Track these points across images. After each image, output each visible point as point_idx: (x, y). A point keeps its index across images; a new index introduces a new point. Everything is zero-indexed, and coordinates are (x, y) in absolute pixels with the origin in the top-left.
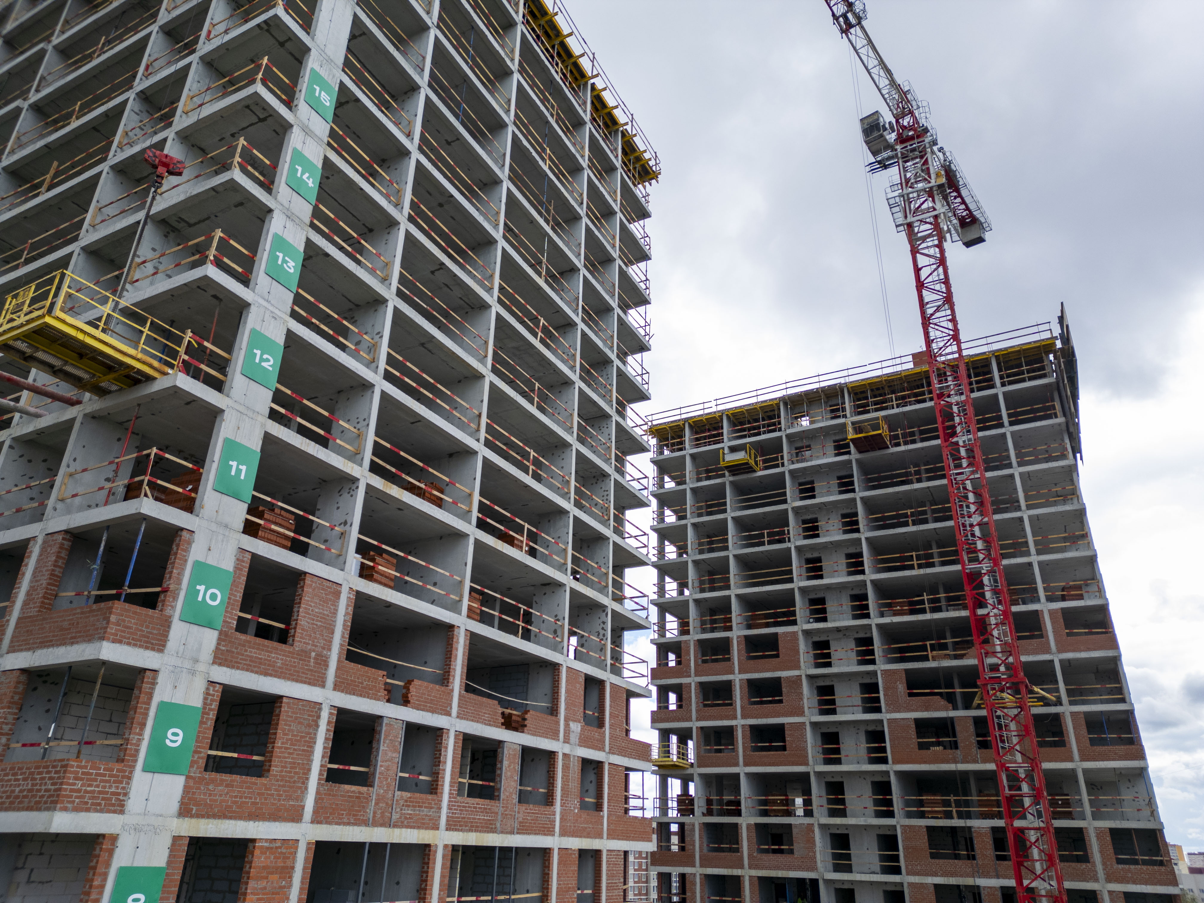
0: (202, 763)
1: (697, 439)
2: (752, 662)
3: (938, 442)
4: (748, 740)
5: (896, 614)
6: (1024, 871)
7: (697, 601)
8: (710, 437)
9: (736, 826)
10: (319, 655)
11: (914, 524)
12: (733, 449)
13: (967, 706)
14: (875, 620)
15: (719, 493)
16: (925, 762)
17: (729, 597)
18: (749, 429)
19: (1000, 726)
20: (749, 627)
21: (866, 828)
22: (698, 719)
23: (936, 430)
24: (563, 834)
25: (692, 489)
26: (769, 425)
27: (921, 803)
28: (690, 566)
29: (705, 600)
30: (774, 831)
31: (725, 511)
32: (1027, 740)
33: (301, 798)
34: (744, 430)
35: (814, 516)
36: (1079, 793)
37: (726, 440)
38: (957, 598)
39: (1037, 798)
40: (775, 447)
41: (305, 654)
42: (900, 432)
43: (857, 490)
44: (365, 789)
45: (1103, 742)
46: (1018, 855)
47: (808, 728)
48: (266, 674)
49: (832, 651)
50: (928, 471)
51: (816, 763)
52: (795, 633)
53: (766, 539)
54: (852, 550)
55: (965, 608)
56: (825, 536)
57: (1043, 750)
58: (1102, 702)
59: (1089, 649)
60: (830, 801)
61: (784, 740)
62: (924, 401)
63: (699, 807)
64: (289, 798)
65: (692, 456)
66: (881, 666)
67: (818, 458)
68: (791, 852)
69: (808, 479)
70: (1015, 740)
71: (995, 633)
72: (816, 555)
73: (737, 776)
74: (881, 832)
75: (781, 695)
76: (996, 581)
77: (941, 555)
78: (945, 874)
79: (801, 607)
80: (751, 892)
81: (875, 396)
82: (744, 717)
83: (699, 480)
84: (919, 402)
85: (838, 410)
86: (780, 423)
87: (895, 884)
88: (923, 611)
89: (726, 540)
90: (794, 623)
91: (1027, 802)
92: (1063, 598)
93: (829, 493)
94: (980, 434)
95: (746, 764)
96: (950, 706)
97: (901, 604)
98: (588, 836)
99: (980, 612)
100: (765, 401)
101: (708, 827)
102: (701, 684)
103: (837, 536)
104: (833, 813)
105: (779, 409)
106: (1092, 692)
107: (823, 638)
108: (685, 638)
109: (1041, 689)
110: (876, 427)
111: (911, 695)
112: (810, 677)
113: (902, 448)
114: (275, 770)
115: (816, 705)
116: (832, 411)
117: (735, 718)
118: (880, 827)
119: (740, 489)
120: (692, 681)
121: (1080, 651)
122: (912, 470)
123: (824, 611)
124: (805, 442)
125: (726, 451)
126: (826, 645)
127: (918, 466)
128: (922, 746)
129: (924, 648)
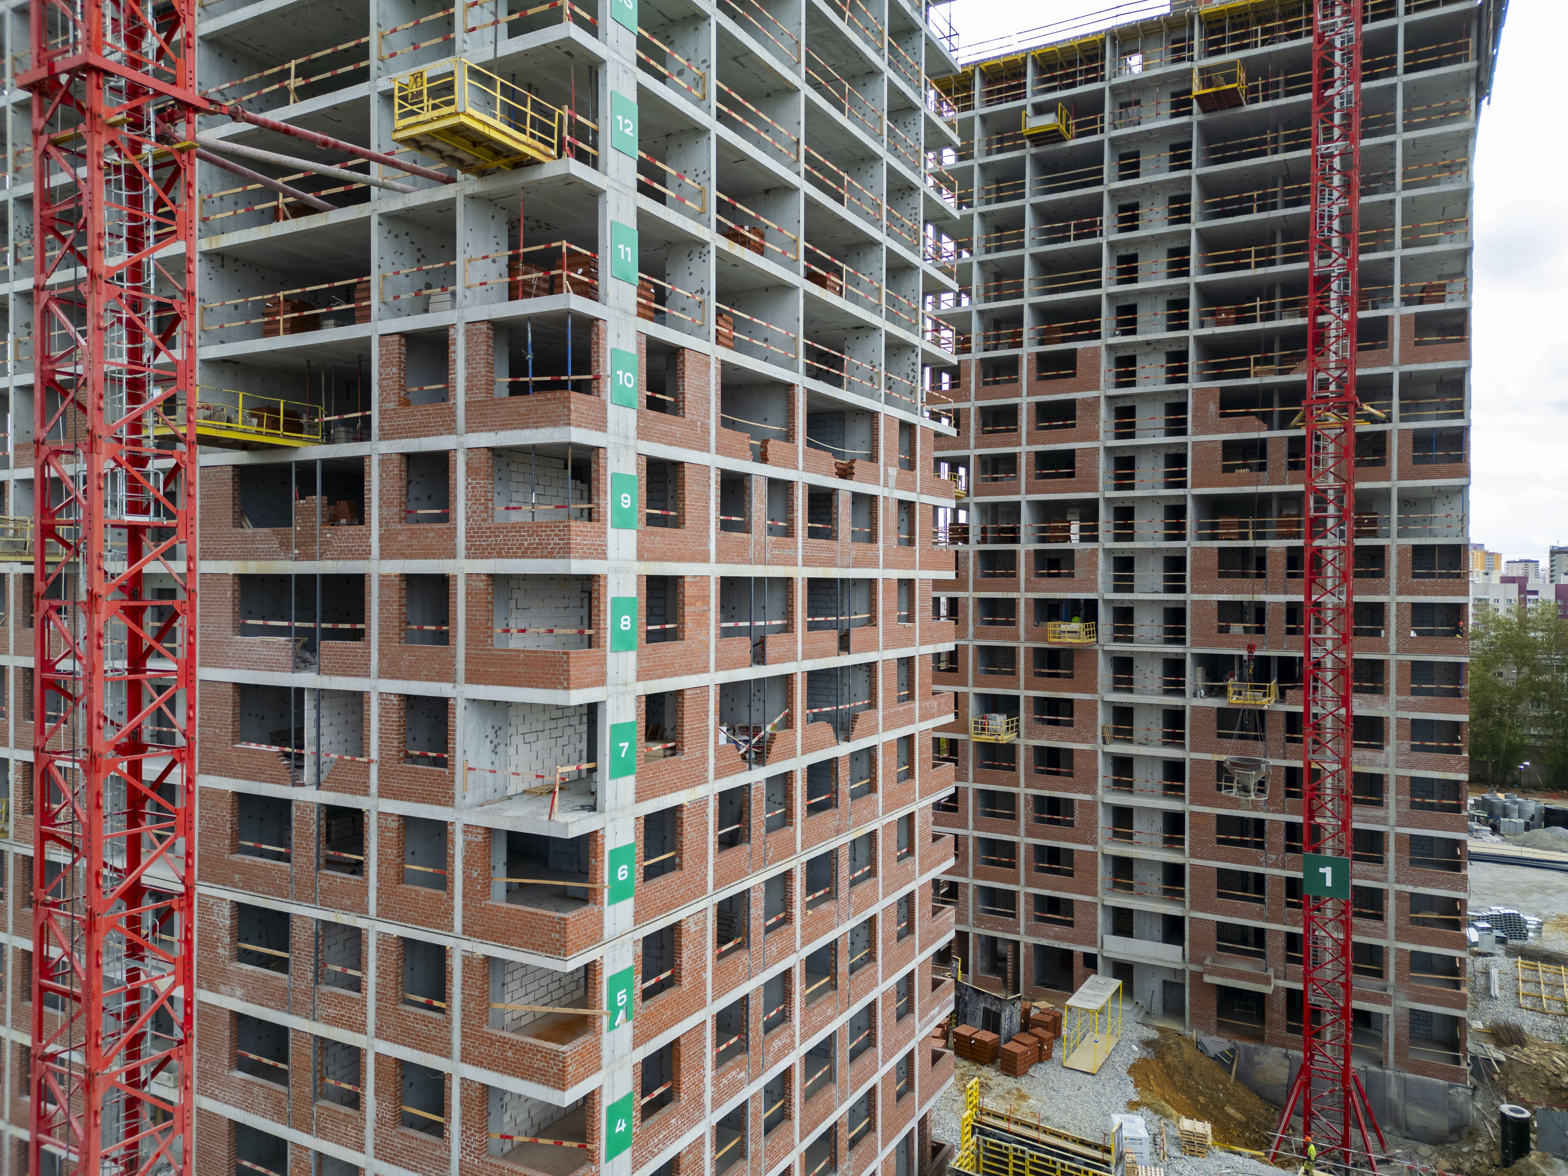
0: (644, 519)
1: (990, 93)
2: (1043, 383)
3: (1309, 96)
4: (1033, 467)
5: (1219, 323)
6: (1314, 586)
7: (981, 313)
8: (1007, 89)
9: (1013, 553)
10: (703, 424)
11: (1259, 211)
12: (1040, 109)
13: (1283, 426)
14: (1194, 331)
15: (1015, 171)
16: (1227, 485)
17: (1021, 307)
18: (1062, 78)
19: (1318, 448)
20: (1042, 342)
21: (1153, 551)
22: (976, 447)
23: (1308, 78)
24: (886, 566)
25: (981, 166)
26: (1088, 71)
27: (1215, 526)
28: (975, 269)
29: (991, 310)
30: (1052, 556)
31: (1022, 196)
32: (1344, 462)
33: (707, 544)
34: (1053, 79)
35: (1134, 200)
36: (1389, 511)
37: (1029, 94)
38: (1296, 303)
39: (1341, 519)
40: (1094, 103)
41: (693, 423)
42: (1260, 82)
43: (1194, 165)
44: (745, 535)
45: (1427, 460)
46: (1311, 573)
47: (1102, 453)
48: (671, 444)
49: (1138, 368)
50: (1287, 138)
51: (1106, 489)
52: (1097, 349)
53: (1072, 233)
54: (1177, 244)
55: (1303, 314)
56: (1146, 228)
57: (1359, 469)
58: (1439, 417)
59: (1437, 360)
60: (1117, 527)
61: (1073, 467)
62: (1298, 36)
63: (974, 534)
64: (700, 545)
65: (983, 118)
66: (1193, 384)
67: (1149, 120)
68: (1071, 575)
69: (1133, 149)
70: (1331, 462)
71: (1333, 348)
72: (1131, 251)
73: (1018, 504)
74: (1169, 554)
75: (1073, 417)
76: (1346, 286)
77: (1286, 250)
78: (1230, 592)
79: (1107, 318)
80: (1026, 612)
81: (1234, 29)
82: (1029, 443)
83: (989, 153)
84: (1292, 37)
85: (1182, 49)
86: (1103, 67)
87: (1177, 602)
88: (1253, 320)
89: (1022, 235)
90: (1098, 336)
91: (1330, 523)
92: (1421, 301)
93: (1158, 170)
94: (1365, 85)
95: (1028, 492)
96: (1265, 426)
97: (1227, 312)
98: (904, 568)
99: (1321, 319)
100: (1086, 36)
101: (982, 553)
102: (982, 409)
103: (1161, 228)
104: (1118, 538)
105: (1104, 46)
106: (1429, 407)
107: (1129, 353)
108: (965, 357)
109: (1372, 406)
110: (1231, 78)
111: (1222, 415)
112: (1110, 398)
113: (1262, 105)
114: (688, 523)
115: (1113, 428)
116: (1175, 51)
117: (1020, 445)
118: (1168, 549)
119: (1044, 165)
120: (972, 405)
121: (1426, 362)
122: (1268, 136)
123: (1134, 322)
124: (1134, 97)
125: (1029, 111)
126: (1131, 361)
127: (1276, 131)
128: (1227, 469)
129: (1247, 363)
